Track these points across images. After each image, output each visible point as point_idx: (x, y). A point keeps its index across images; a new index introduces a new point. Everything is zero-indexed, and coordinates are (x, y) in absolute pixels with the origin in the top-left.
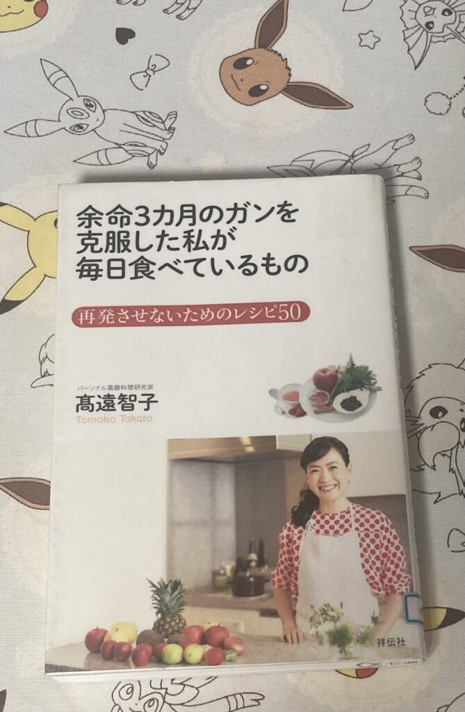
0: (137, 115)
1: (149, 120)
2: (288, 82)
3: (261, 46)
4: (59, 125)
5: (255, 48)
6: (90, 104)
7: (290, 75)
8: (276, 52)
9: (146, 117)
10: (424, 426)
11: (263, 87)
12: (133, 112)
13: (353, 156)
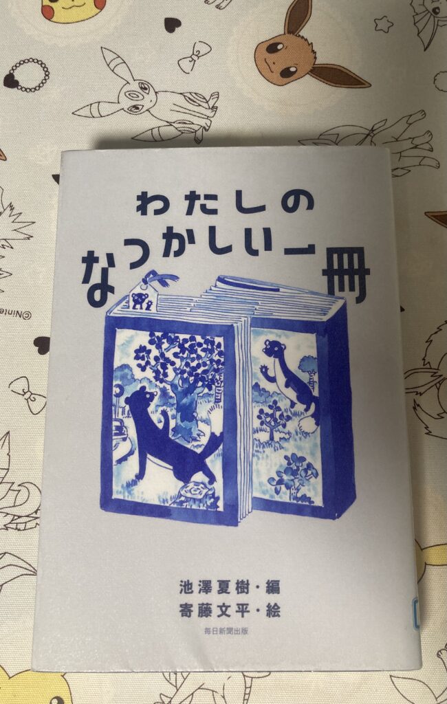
3: (289, 32)
5: (285, 34)
8: (303, 37)
11: (293, 69)
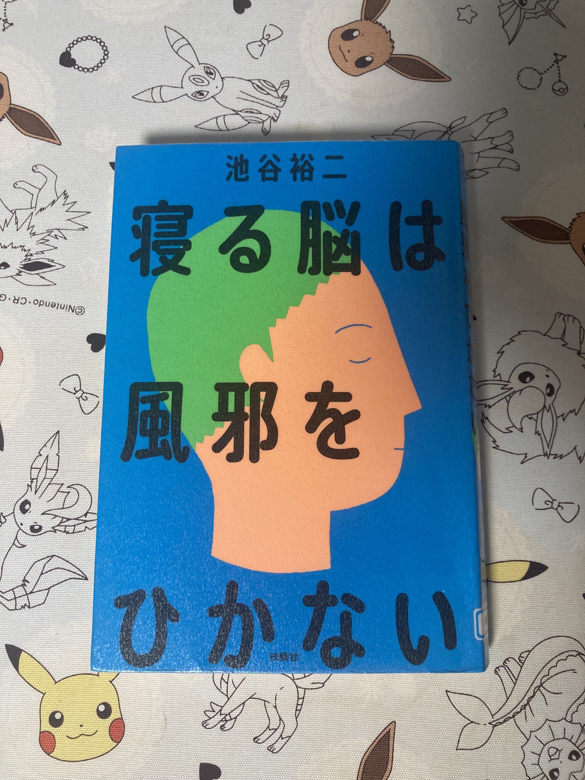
0: (253, 83)
1: (263, 87)
2: (392, 54)
3: (366, 18)
4: (182, 92)
5: (361, 20)
6: (210, 72)
7: (393, 47)
8: (380, 24)
9: (261, 85)
10: (513, 390)
11: (368, 59)
12: (249, 80)
13: (450, 128)
